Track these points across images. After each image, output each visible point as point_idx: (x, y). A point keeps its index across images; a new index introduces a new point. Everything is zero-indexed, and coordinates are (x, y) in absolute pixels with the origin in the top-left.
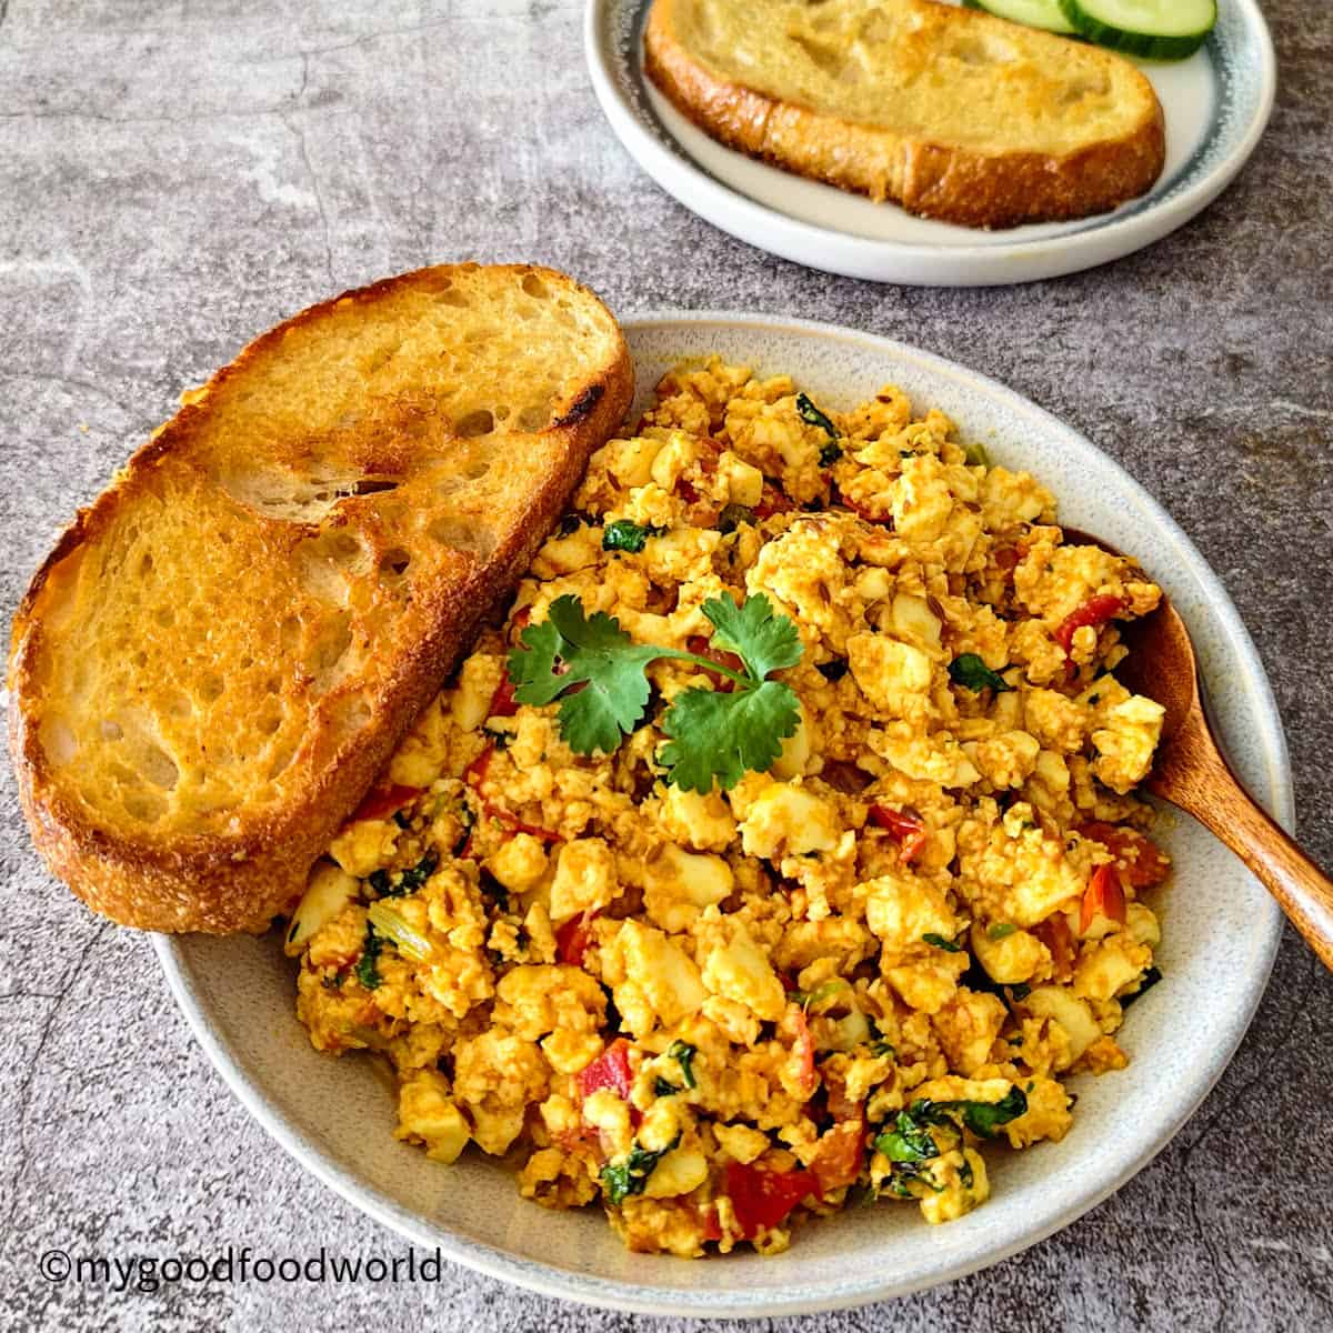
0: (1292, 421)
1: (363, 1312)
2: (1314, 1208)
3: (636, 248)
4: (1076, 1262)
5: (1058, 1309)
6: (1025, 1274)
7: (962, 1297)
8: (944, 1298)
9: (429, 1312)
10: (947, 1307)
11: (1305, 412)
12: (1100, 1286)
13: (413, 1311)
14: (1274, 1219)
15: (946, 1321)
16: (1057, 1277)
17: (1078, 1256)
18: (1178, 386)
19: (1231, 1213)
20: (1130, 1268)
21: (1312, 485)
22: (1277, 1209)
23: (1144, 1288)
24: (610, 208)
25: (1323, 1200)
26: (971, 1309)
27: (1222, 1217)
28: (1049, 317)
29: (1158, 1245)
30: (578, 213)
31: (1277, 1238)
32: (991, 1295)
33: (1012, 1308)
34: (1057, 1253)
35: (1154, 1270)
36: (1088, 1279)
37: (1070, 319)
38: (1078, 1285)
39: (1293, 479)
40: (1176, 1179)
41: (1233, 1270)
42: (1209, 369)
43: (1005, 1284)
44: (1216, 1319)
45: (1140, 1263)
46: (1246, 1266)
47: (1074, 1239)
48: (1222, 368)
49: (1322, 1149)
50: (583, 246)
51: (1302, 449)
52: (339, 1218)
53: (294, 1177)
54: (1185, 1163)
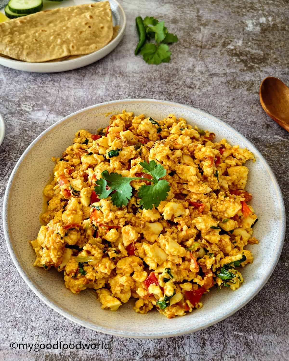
0: (279, 141)
1: (17, 319)
2: (251, 326)
3: (131, 85)
5: (183, 342)
9: (32, 321)
11: (283, 139)
13: (29, 320)
14: (241, 327)
18: (253, 130)
19: (230, 325)
20: (203, 334)
21: (281, 156)
22: (242, 325)
23: (205, 340)
24: (127, 76)
25: (254, 324)
27: (228, 325)
28: (225, 110)
29: (211, 330)
30: (119, 76)
31: (240, 332)
35: (209, 336)
37: (230, 111)
38: (189, 337)
39: (277, 154)
41: (228, 338)
42: (261, 127)
44: (222, 349)
45: (205, 334)
46: (231, 338)
48: (264, 127)
49: (256, 312)
50: (119, 84)
51: (280, 148)
52: (16, 296)
53: (8, 286)
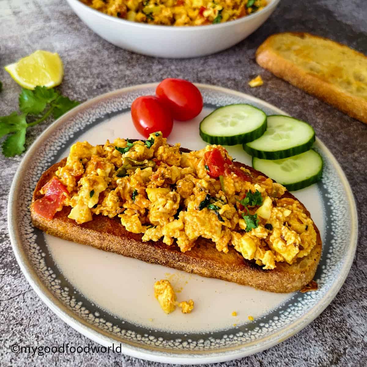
4: (345, 308)
6: (333, 318)
7: (319, 334)
8: (314, 336)
10: (317, 339)
12: (355, 312)
15: (319, 343)
16: (342, 315)
17: (344, 306)
26: (324, 336)
32: (327, 329)
33: (335, 330)
34: (339, 308)
36: (351, 312)
40: (357, 272)
43: (329, 324)
47: (340, 301)
54: (357, 266)
